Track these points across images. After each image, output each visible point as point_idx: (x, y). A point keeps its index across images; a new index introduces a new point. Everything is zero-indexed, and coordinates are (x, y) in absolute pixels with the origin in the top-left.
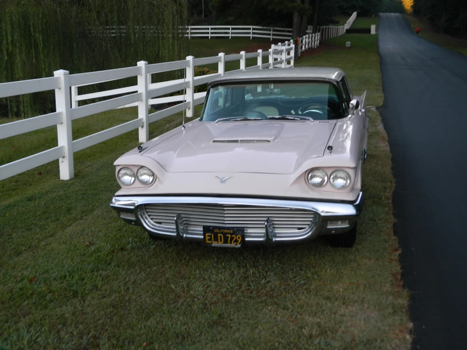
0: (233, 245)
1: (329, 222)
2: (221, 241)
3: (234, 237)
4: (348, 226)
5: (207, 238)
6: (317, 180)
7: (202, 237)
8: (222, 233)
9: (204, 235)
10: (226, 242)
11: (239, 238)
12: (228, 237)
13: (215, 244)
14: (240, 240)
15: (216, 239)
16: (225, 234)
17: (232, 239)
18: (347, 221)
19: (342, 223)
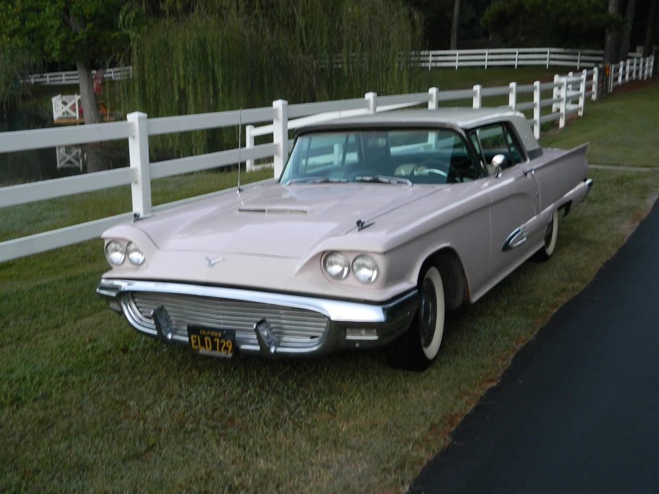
0: (223, 354)
1: (348, 330)
2: (209, 346)
3: (223, 344)
4: (375, 338)
5: (193, 342)
6: (335, 269)
7: (187, 339)
8: (209, 336)
9: (189, 336)
10: (214, 348)
11: (229, 344)
12: (217, 343)
13: (203, 351)
14: (230, 348)
15: (203, 344)
16: (212, 338)
17: (221, 345)
18: (375, 331)
19: (366, 332)
